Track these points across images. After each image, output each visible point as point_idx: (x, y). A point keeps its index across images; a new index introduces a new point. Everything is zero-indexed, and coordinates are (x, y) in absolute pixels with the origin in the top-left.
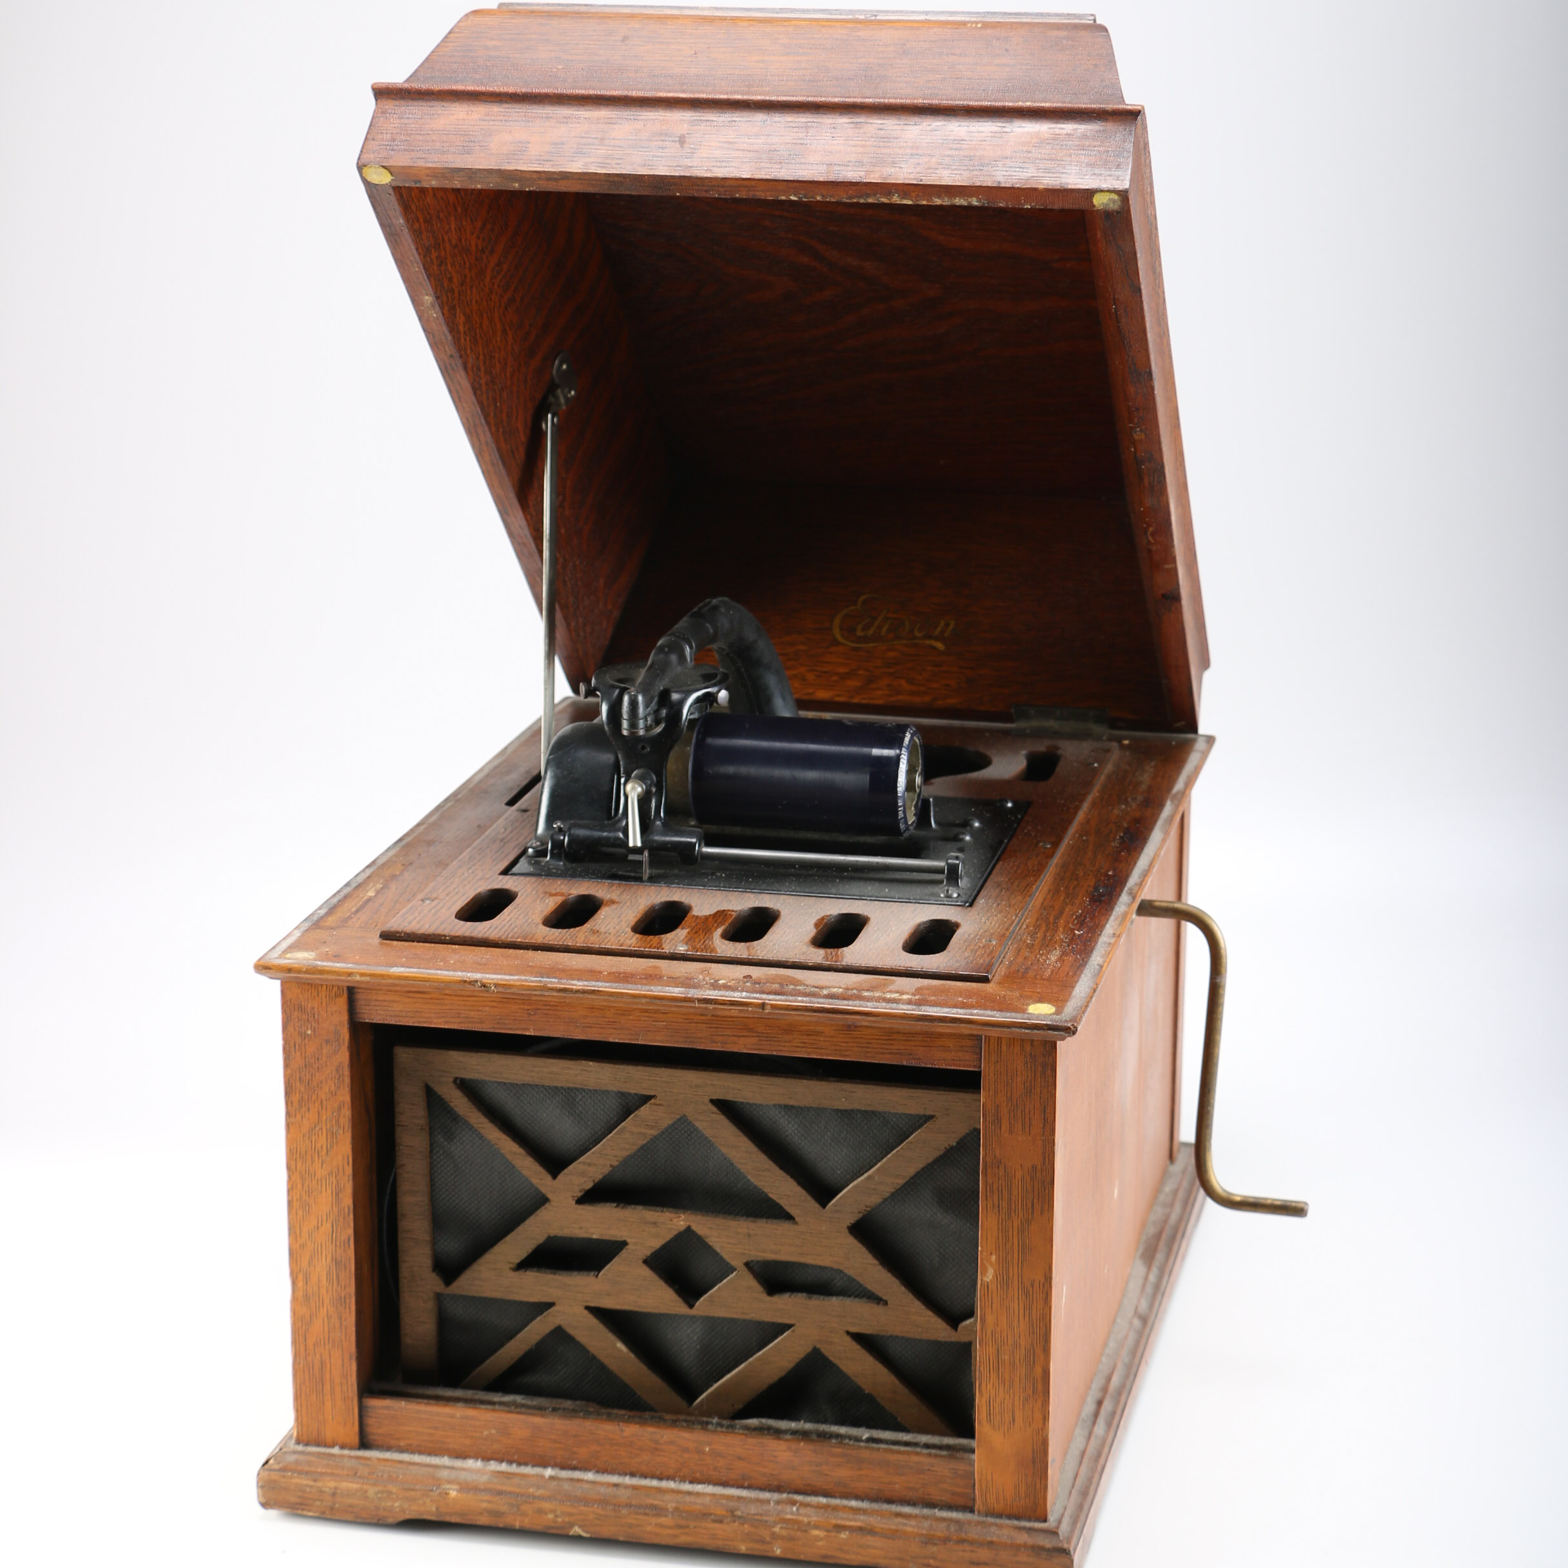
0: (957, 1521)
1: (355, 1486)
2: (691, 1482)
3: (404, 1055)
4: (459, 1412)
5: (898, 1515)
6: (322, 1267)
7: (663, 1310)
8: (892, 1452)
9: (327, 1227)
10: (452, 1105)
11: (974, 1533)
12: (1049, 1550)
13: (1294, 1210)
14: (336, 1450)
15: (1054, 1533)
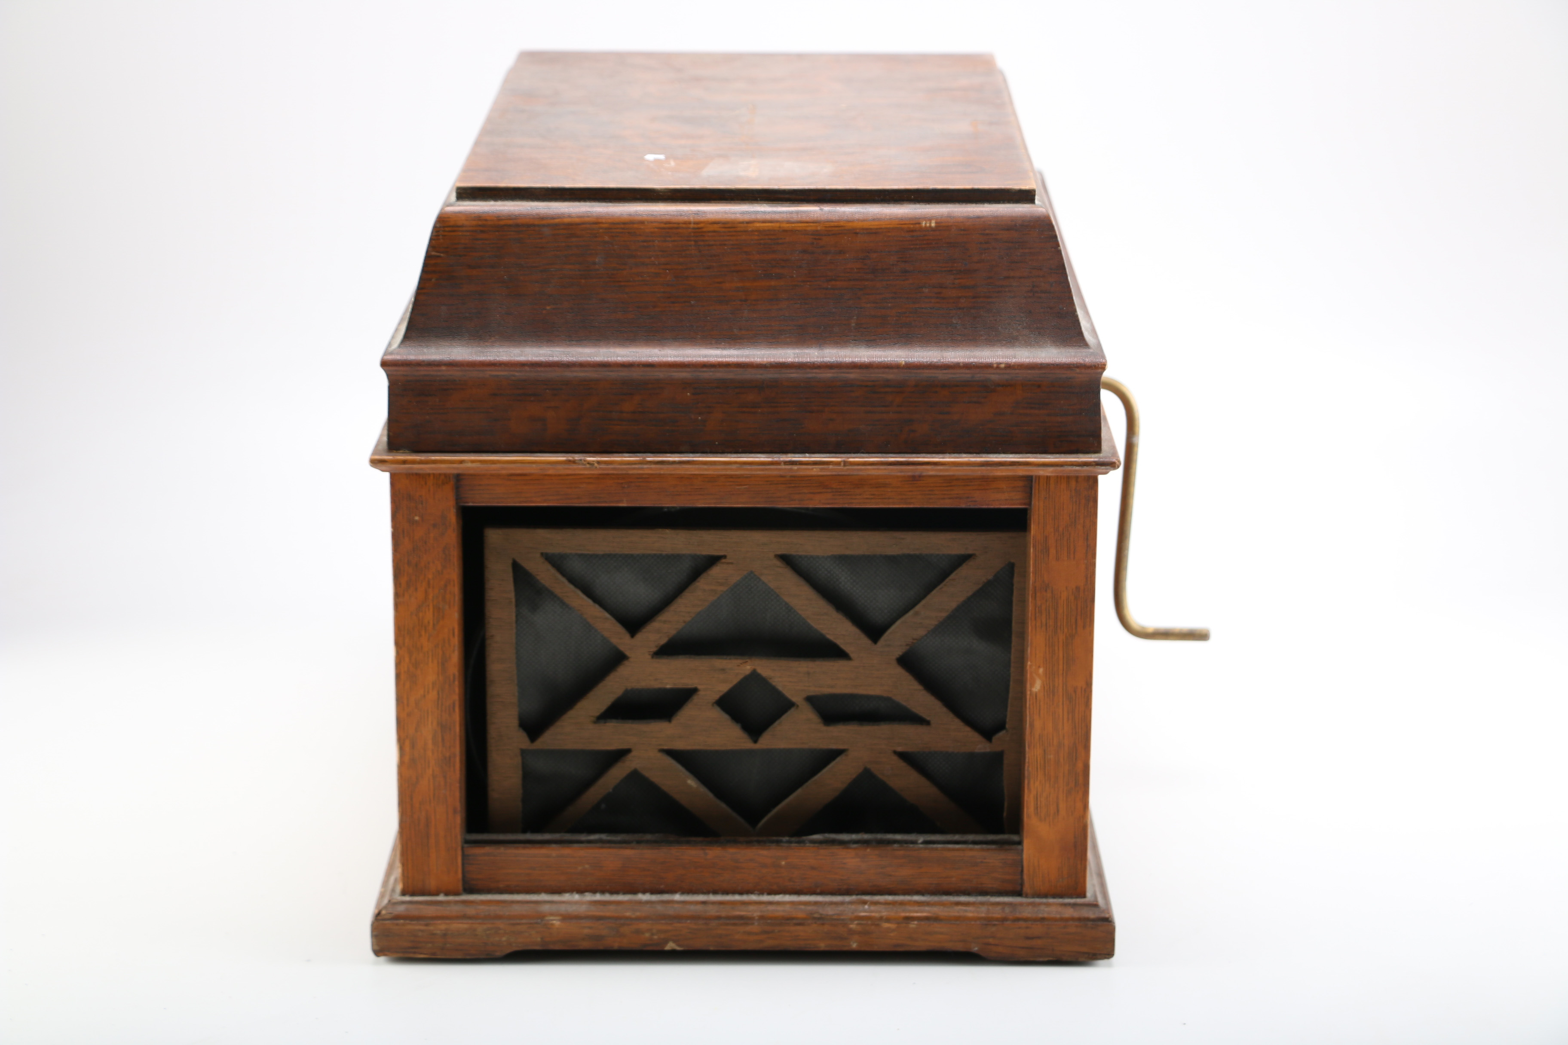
0: (1010, 904)
1: (465, 926)
2: (769, 894)
3: (494, 537)
4: (553, 853)
5: (958, 904)
6: (428, 731)
7: (730, 747)
8: (949, 850)
9: (433, 695)
10: (538, 578)
11: (1027, 912)
12: (1093, 920)
13: (1198, 636)
14: (441, 898)
15: (1095, 905)
